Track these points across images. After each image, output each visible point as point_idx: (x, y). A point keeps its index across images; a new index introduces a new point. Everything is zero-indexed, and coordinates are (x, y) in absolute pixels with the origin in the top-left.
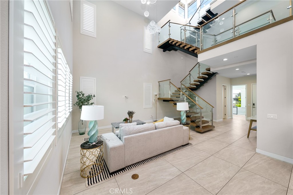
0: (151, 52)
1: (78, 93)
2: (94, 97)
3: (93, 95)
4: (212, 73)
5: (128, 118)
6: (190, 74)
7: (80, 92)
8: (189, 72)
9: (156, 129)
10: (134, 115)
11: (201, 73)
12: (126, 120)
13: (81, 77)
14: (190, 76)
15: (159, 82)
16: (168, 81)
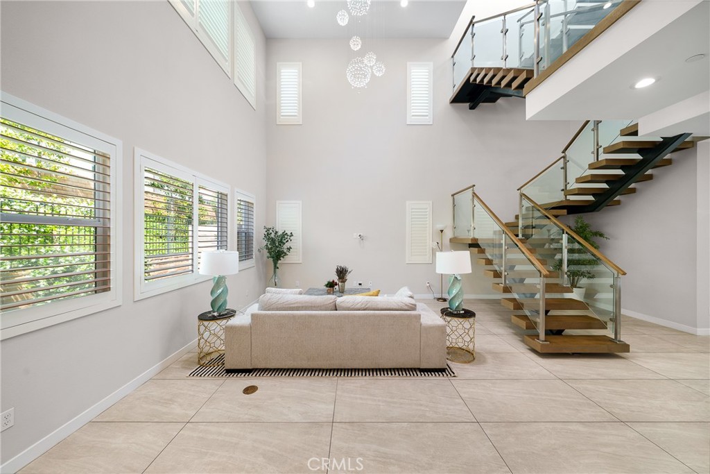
0: (428, 120)
3: (289, 234)
4: (662, 140)
5: (336, 281)
6: (564, 157)
8: (563, 152)
9: (336, 310)
10: (348, 277)
11: (601, 150)
12: (331, 285)
13: (278, 202)
14: (565, 164)
15: (453, 195)
16: (470, 192)
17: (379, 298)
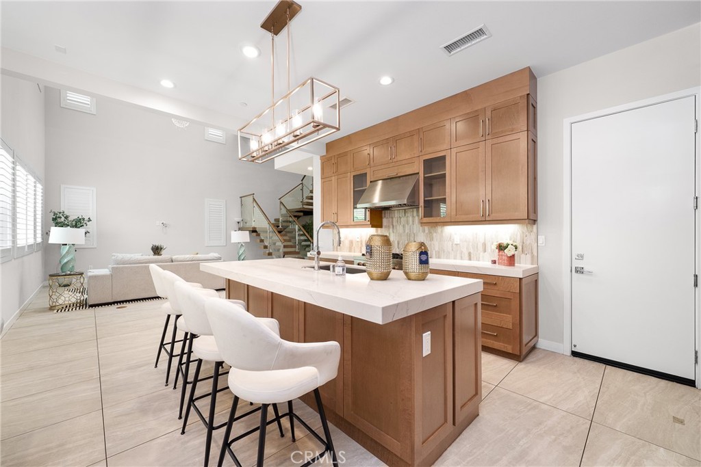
1: (55, 214)
2: (88, 221)
3: (86, 219)
6: (302, 184)
7: (60, 213)
8: (302, 181)
9: (172, 262)
10: (164, 252)
13: (62, 186)
15: (241, 197)
16: (251, 198)
17: (198, 255)
